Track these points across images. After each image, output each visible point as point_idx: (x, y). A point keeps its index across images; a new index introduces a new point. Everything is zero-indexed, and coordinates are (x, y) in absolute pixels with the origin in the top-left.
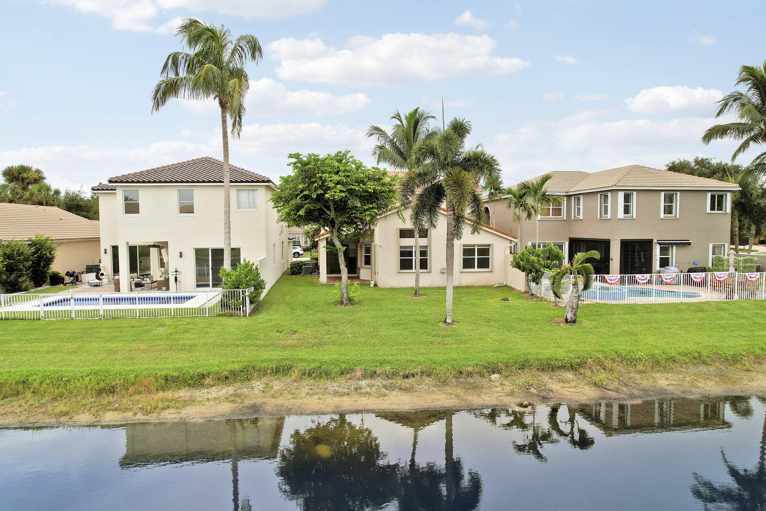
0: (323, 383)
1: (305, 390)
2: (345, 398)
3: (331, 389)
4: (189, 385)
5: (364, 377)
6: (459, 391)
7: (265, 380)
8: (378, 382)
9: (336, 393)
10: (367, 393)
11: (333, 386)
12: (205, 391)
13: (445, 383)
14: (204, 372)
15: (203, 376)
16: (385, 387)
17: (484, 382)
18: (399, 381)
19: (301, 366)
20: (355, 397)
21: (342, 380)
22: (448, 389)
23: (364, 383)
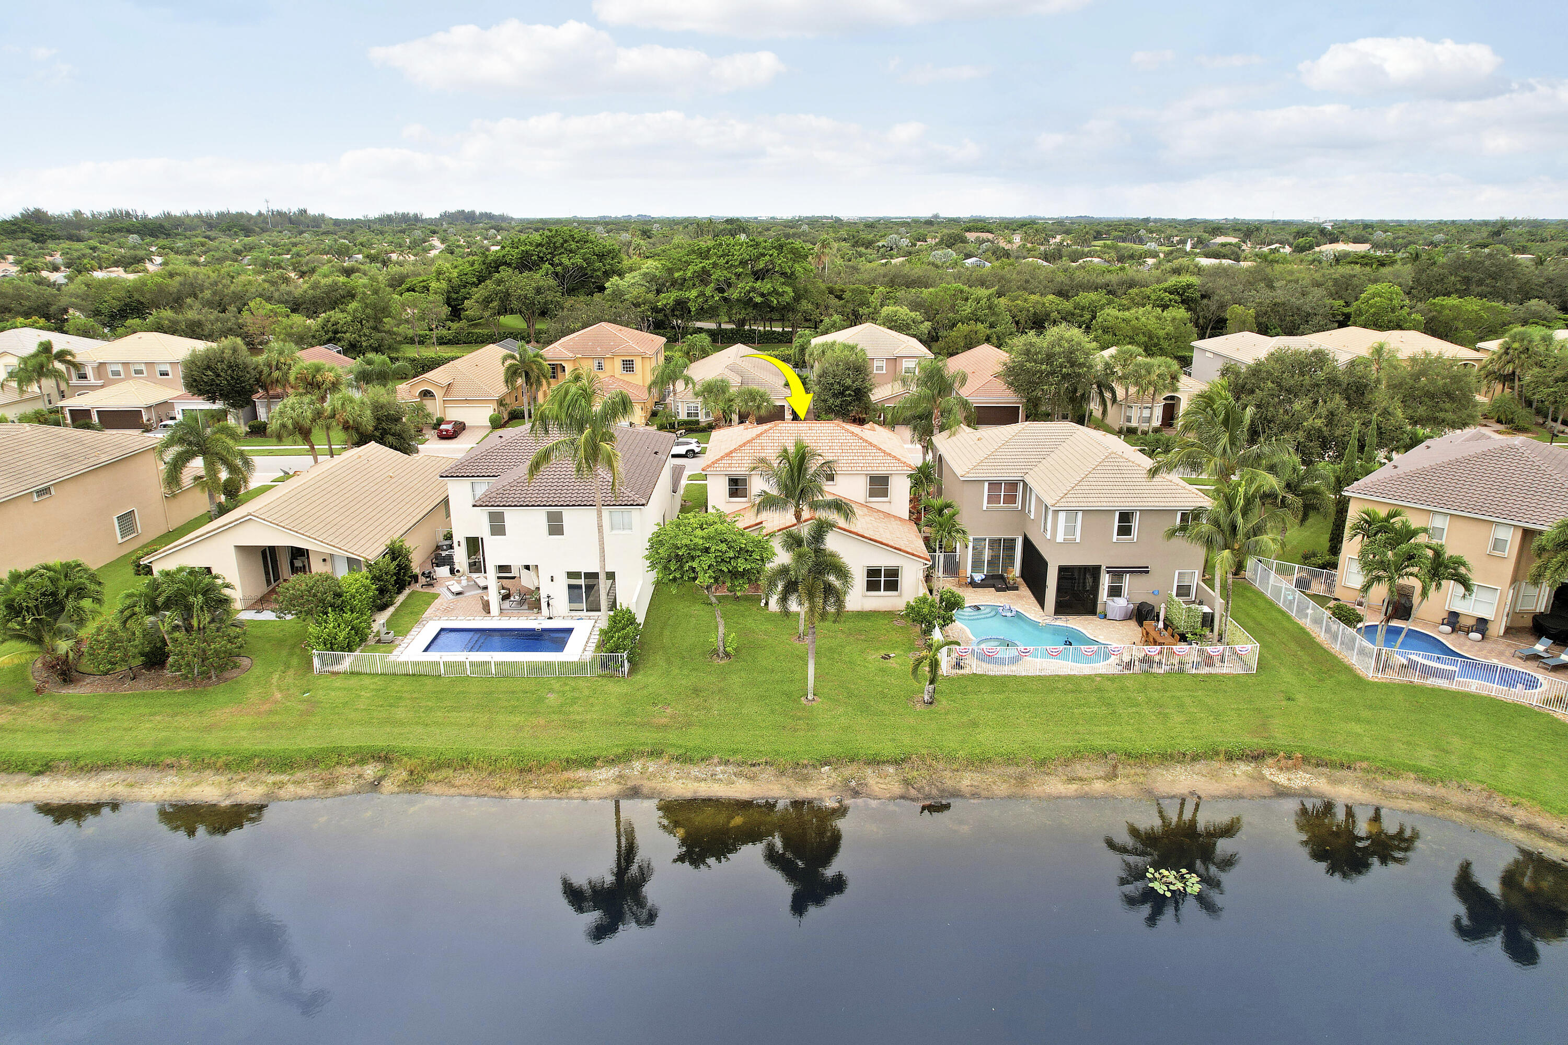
0: (687, 767)
1: (673, 774)
2: (703, 784)
3: (693, 773)
4: (585, 766)
5: (720, 763)
6: (791, 782)
7: (642, 761)
8: (731, 769)
9: (698, 779)
10: (720, 779)
11: (695, 771)
12: (597, 772)
13: (782, 773)
14: (596, 756)
15: (595, 759)
16: (735, 774)
17: (814, 773)
18: (746, 770)
19: (672, 751)
20: (710, 783)
21: (703, 765)
22: (784, 780)
23: (718, 769)
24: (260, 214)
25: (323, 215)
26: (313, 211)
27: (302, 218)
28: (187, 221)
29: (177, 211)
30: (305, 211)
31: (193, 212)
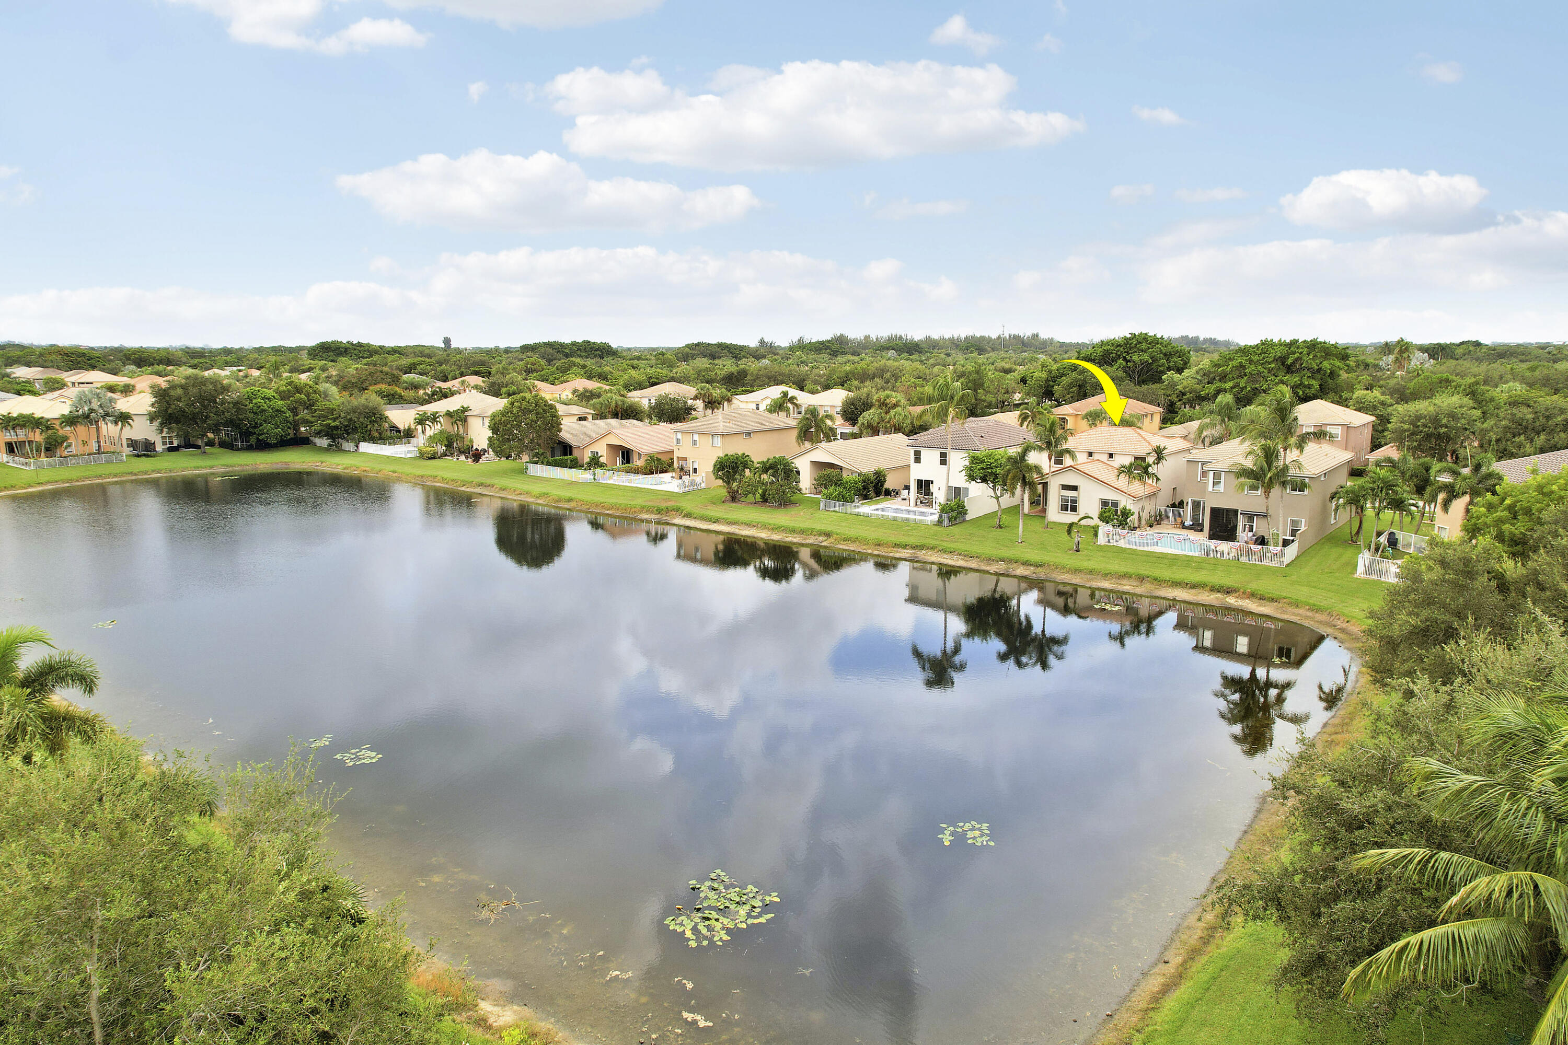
24: (999, 338)
25: (1052, 339)
26: (1044, 335)
27: (1033, 341)
28: (941, 343)
29: (935, 336)
30: (1037, 336)
31: (947, 336)
